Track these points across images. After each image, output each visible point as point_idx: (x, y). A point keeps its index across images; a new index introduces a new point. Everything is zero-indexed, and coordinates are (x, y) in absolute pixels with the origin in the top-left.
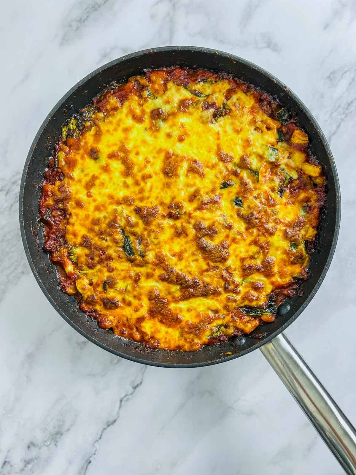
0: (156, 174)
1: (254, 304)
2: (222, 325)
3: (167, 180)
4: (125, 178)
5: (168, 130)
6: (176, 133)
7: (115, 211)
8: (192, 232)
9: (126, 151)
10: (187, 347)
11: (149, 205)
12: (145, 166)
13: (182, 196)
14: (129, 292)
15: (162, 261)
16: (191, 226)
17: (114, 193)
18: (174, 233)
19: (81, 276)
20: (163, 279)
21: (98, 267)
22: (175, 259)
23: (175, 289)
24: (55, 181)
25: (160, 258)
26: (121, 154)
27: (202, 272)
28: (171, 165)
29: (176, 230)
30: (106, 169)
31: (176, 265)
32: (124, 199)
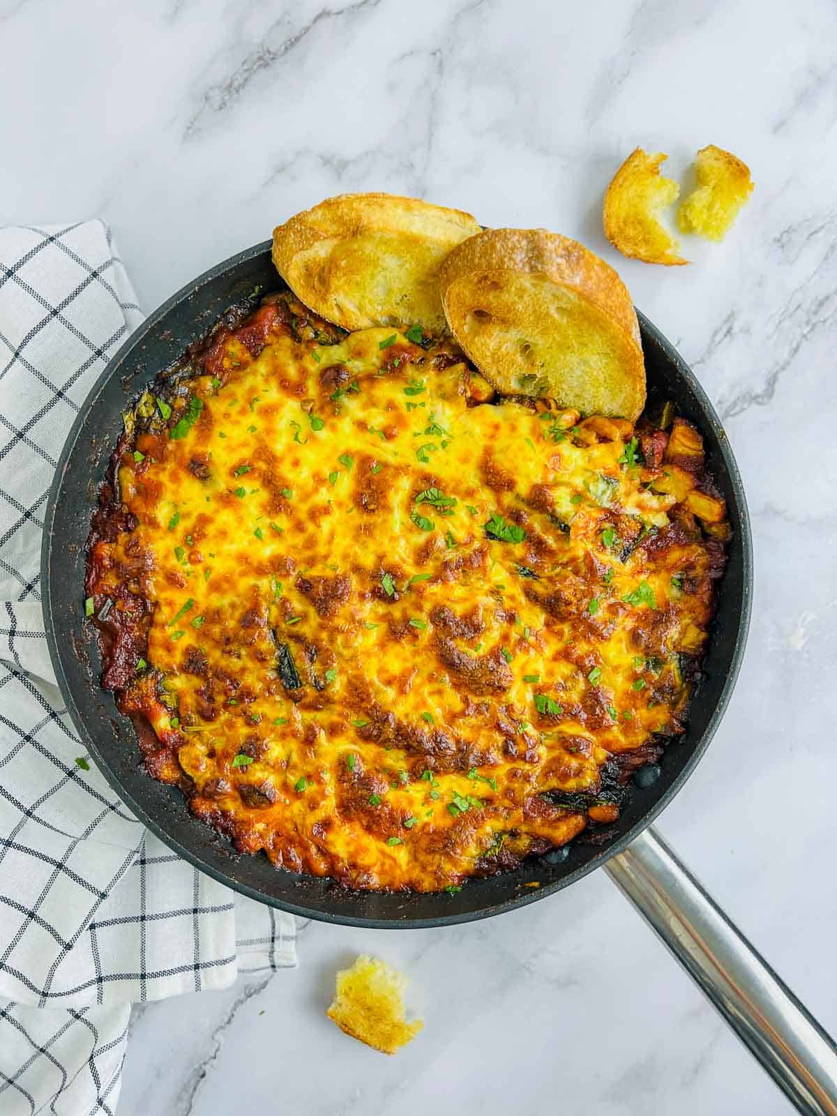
0: (340, 505)
1: (572, 784)
2: (504, 832)
3: (366, 518)
4: (272, 518)
5: (360, 415)
6: (378, 419)
7: (255, 588)
8: (427, 631)
9: (272, 460)
10: (427, 884)
11: (329, 573)
12: (316, 490)
13: (401, 551)
14: (295, 767)
15: (365, 697)
16: (424, 617)
17: (250, 551)
18: (387, 632)
19: (187, 737)
20: (365, 736)
21: (224, 716)
22: (391, 693)
23: (396, 760)
24: (118, 534)
25: (359, 691)
26: (262, 465)
27: (452, 717)
28: (373, 487)
29: (390, 625)
30: (229, 499)
31: (394, 703)
32: (272, 563)
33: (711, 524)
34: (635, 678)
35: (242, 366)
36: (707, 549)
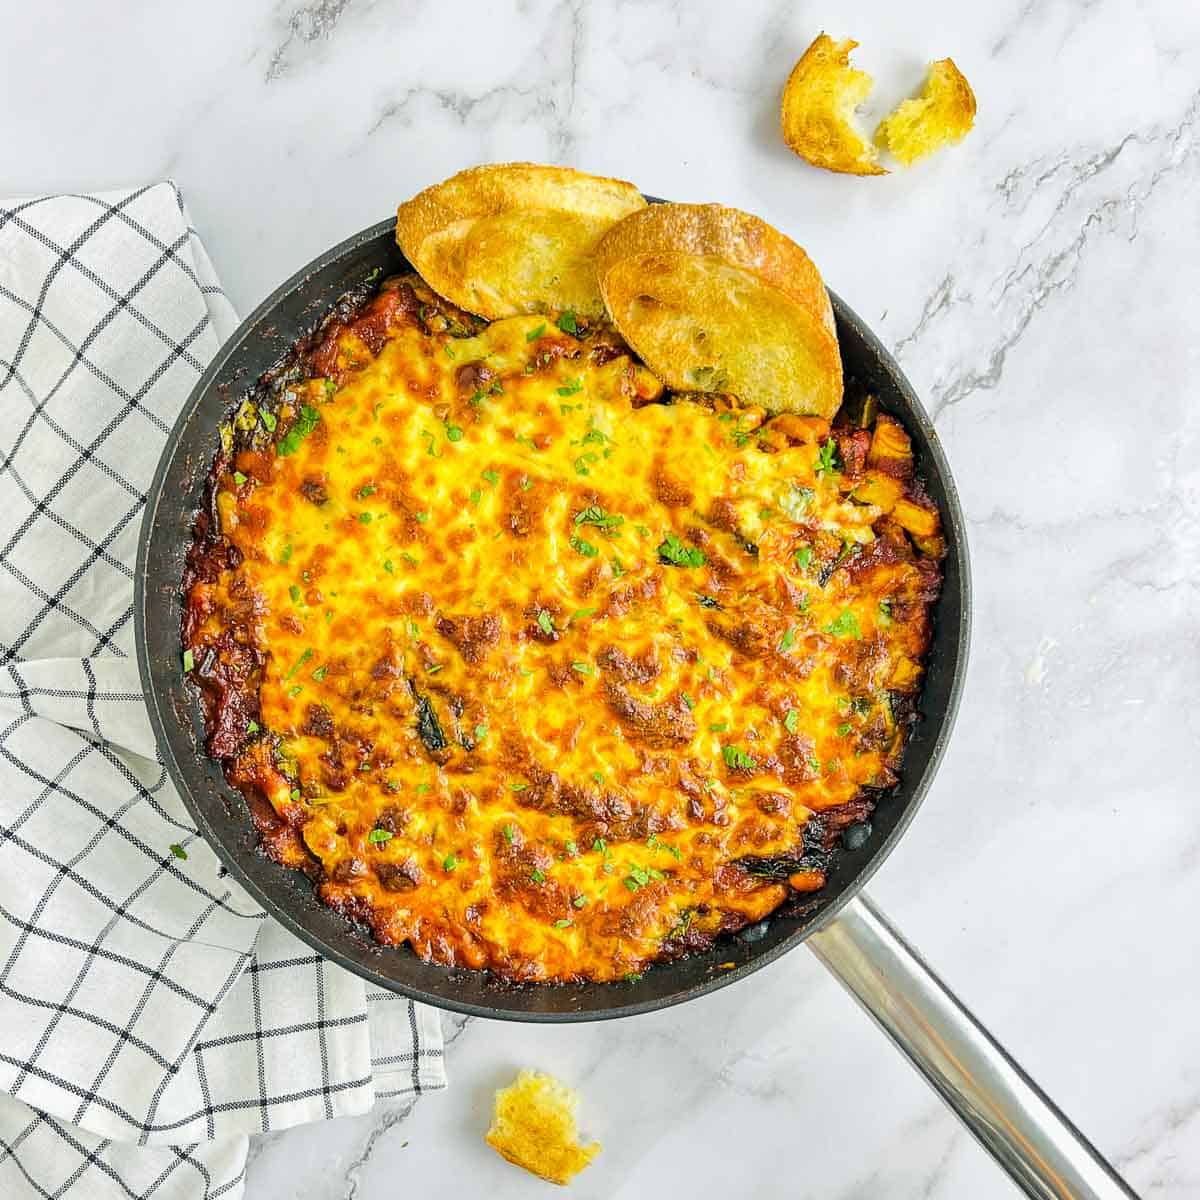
0: (485, 529)
1: (769, 850)
2: (691, 908)
3: (516, 544)
4: (404, 548)
5: (506, 421)
6: (527, 426)
7: (387, 631)
8: (593, 674)
9: (403, 478)
10: (603, 972)
11: (474, 611)
12: (456, 513)
13: (559, 583)
14: (442, 841)
15: (522, 755)
16: (589, 658)
17: (379, 587)
18: (546, 679)
19: (311, 812)
20: (525, 802)
21: (356, 784)
22: (553, 750)
23: (562, 828)
24: (218, 572)
25: (516, 749)
26: (389, 485)
27: (626, 776)
28: (524, 507)
29: (549, 670)
30: (352, 526)
31: (557, 761)
32: (406, 601)
33: (923, 540)
34: (840, 722)
35: (360, 366)
36: (919, 567)
